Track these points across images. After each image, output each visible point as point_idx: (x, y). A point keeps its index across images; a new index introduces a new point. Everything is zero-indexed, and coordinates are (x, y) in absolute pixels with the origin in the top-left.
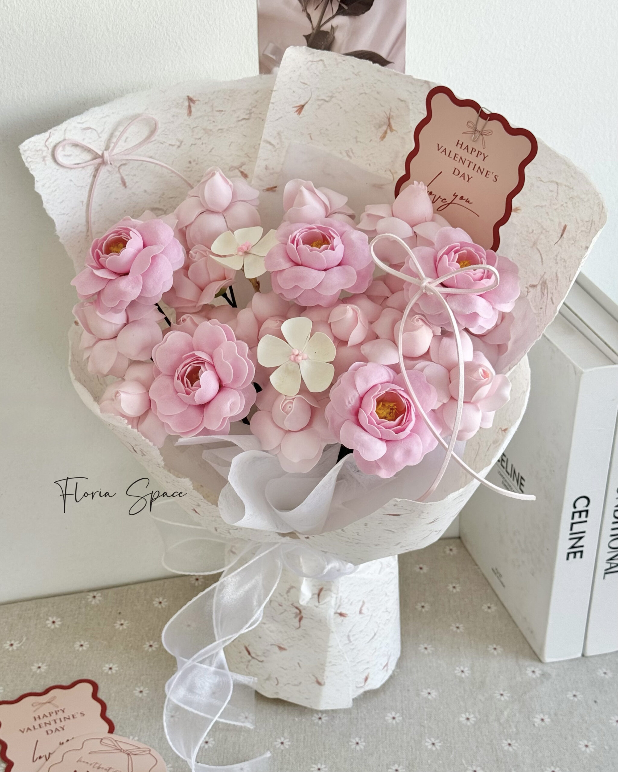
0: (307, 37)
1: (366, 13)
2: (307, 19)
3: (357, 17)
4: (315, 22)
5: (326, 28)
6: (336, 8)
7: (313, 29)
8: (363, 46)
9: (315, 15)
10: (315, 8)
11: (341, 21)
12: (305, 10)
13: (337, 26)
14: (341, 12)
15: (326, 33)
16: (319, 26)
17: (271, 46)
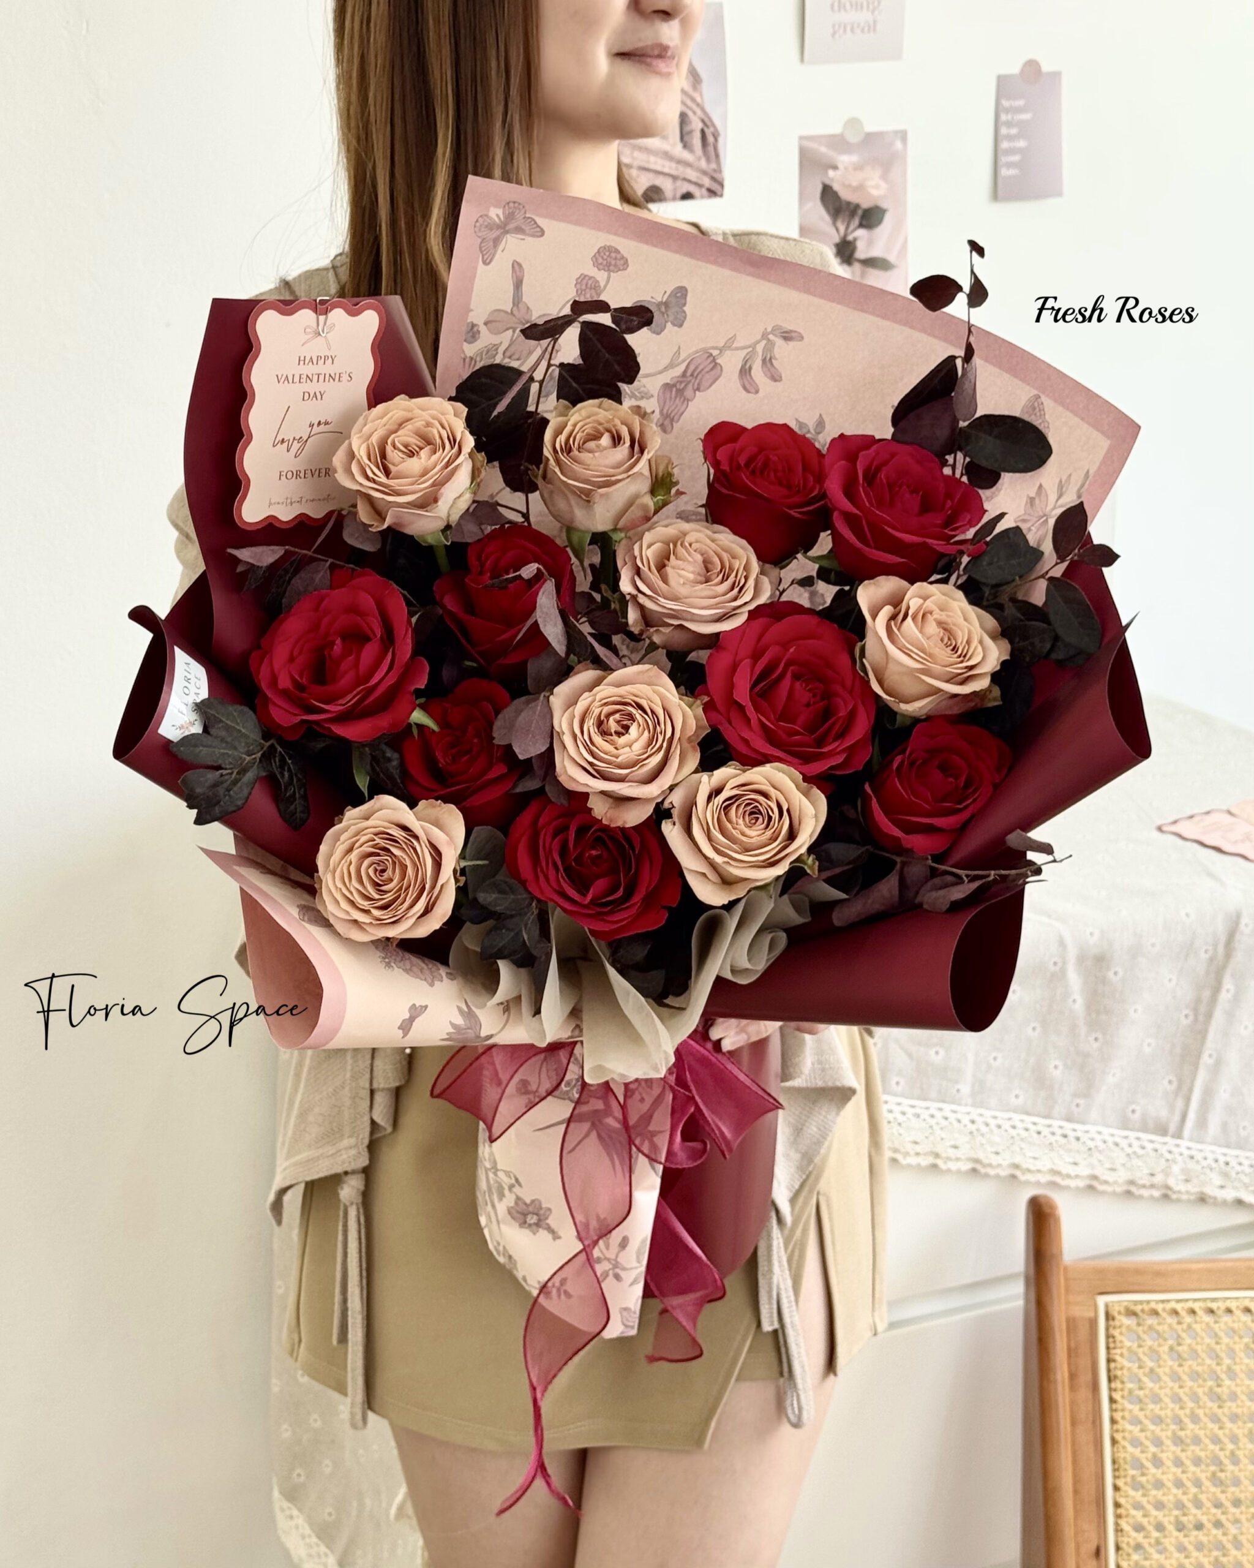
0: (836, 245)
1: (880, 226)
2: (835, 231)
3: (872, 231)
4: (842, 234)
6: (856, 224)
7: (840, 238)
9: (842, 228)
10: (842, 223)
11: (861, 233)
12: (834, 223)
13: (858, 237)
15: (850, 242)
16: (846, 235)
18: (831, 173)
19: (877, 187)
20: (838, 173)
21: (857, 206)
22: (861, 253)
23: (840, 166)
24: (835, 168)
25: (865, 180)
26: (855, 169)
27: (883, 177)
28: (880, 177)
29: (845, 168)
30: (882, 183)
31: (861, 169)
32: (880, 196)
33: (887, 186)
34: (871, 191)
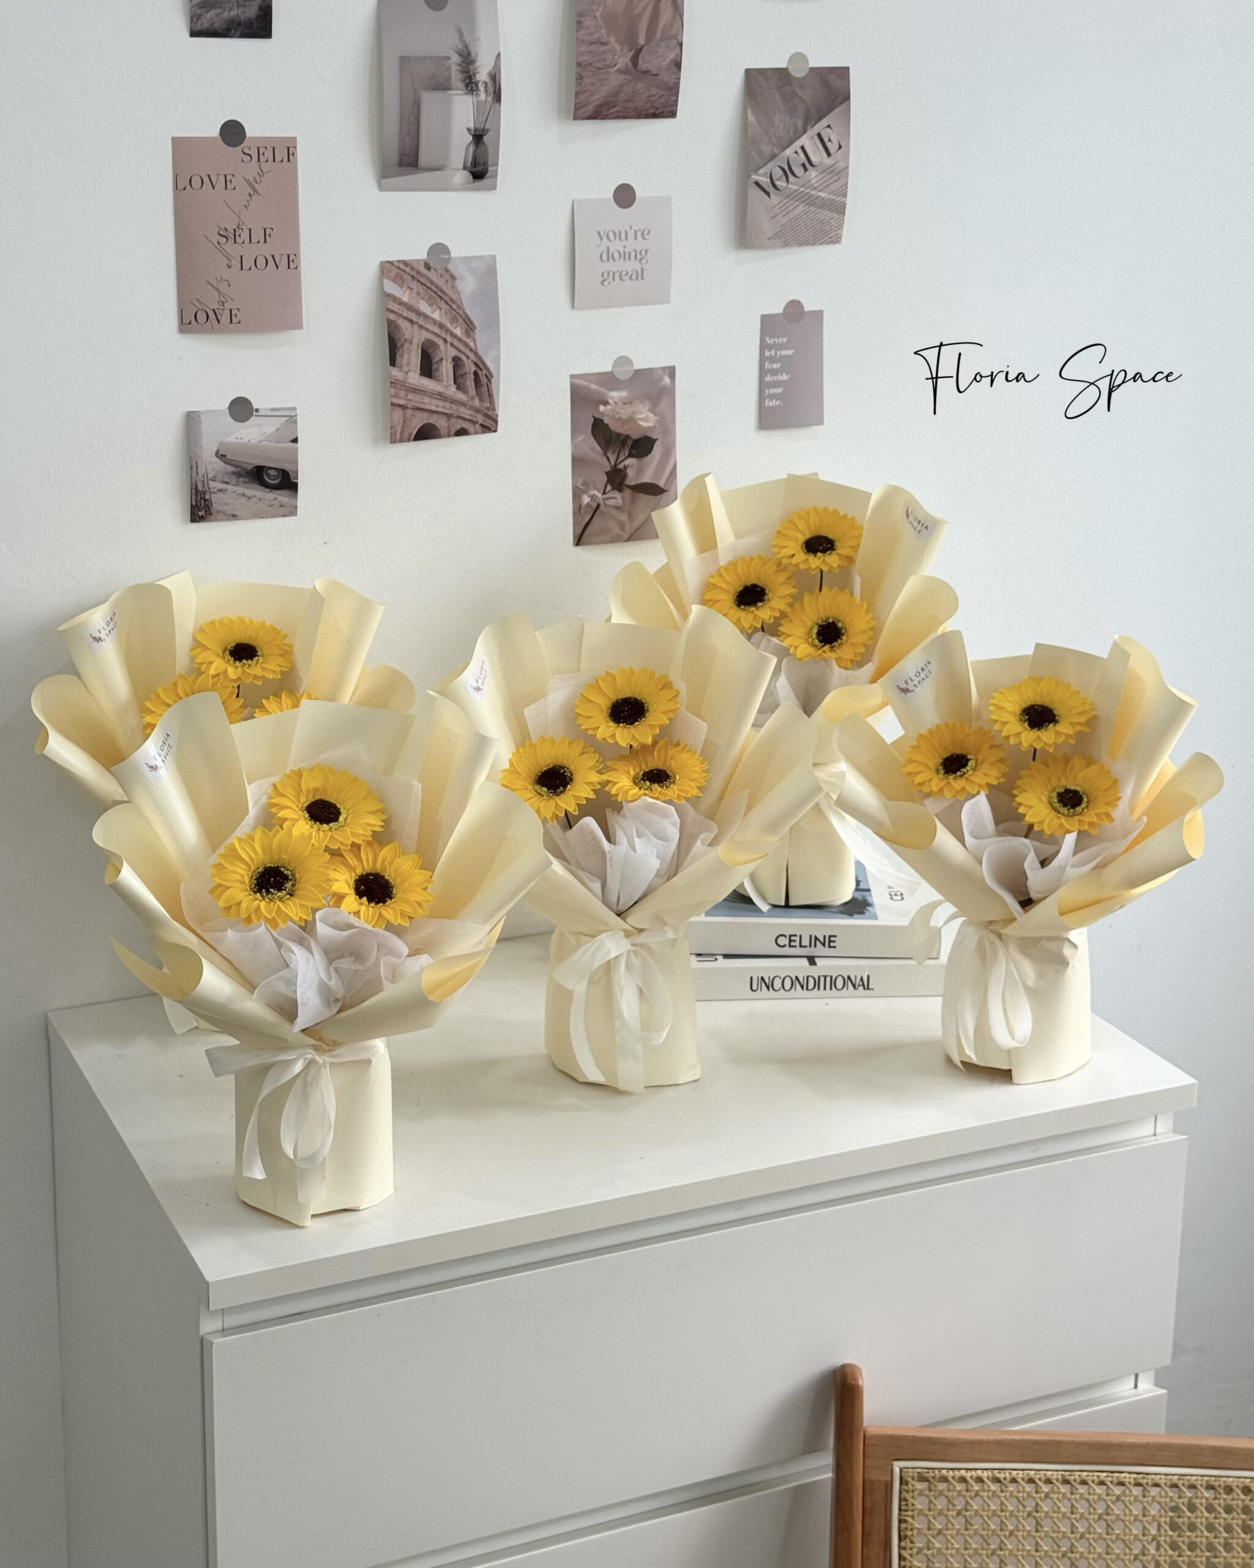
0: (607, 473)
1: (649, 456)
2: (606, 461)
4: (613, 463)
5: (621, 466)
6: (627, 454)
7: (611, 467)
8: (647, 478)
9: (613, 458)
10: (612, 452)
11: (630, 461)
12: (605, 454)
13: (628, 466)
14: (631, 455)
15: (620, 470)
16: (616, 465)
17: (581, 480)
18: (602, 408)
19: (646, 419)
20: (609, 407)
21: (628, 437)
22: (632, 479)
23: (611, 401)
24: (606, 403)
25: (634, 413)
26: (625, 404)
27: (652, 411)
28: (649, 411)
29: (616, 403)
30: (651, 415)
31: (631, 403)
32: (649, 427)
33: (656, 418)
34: (640, 423)
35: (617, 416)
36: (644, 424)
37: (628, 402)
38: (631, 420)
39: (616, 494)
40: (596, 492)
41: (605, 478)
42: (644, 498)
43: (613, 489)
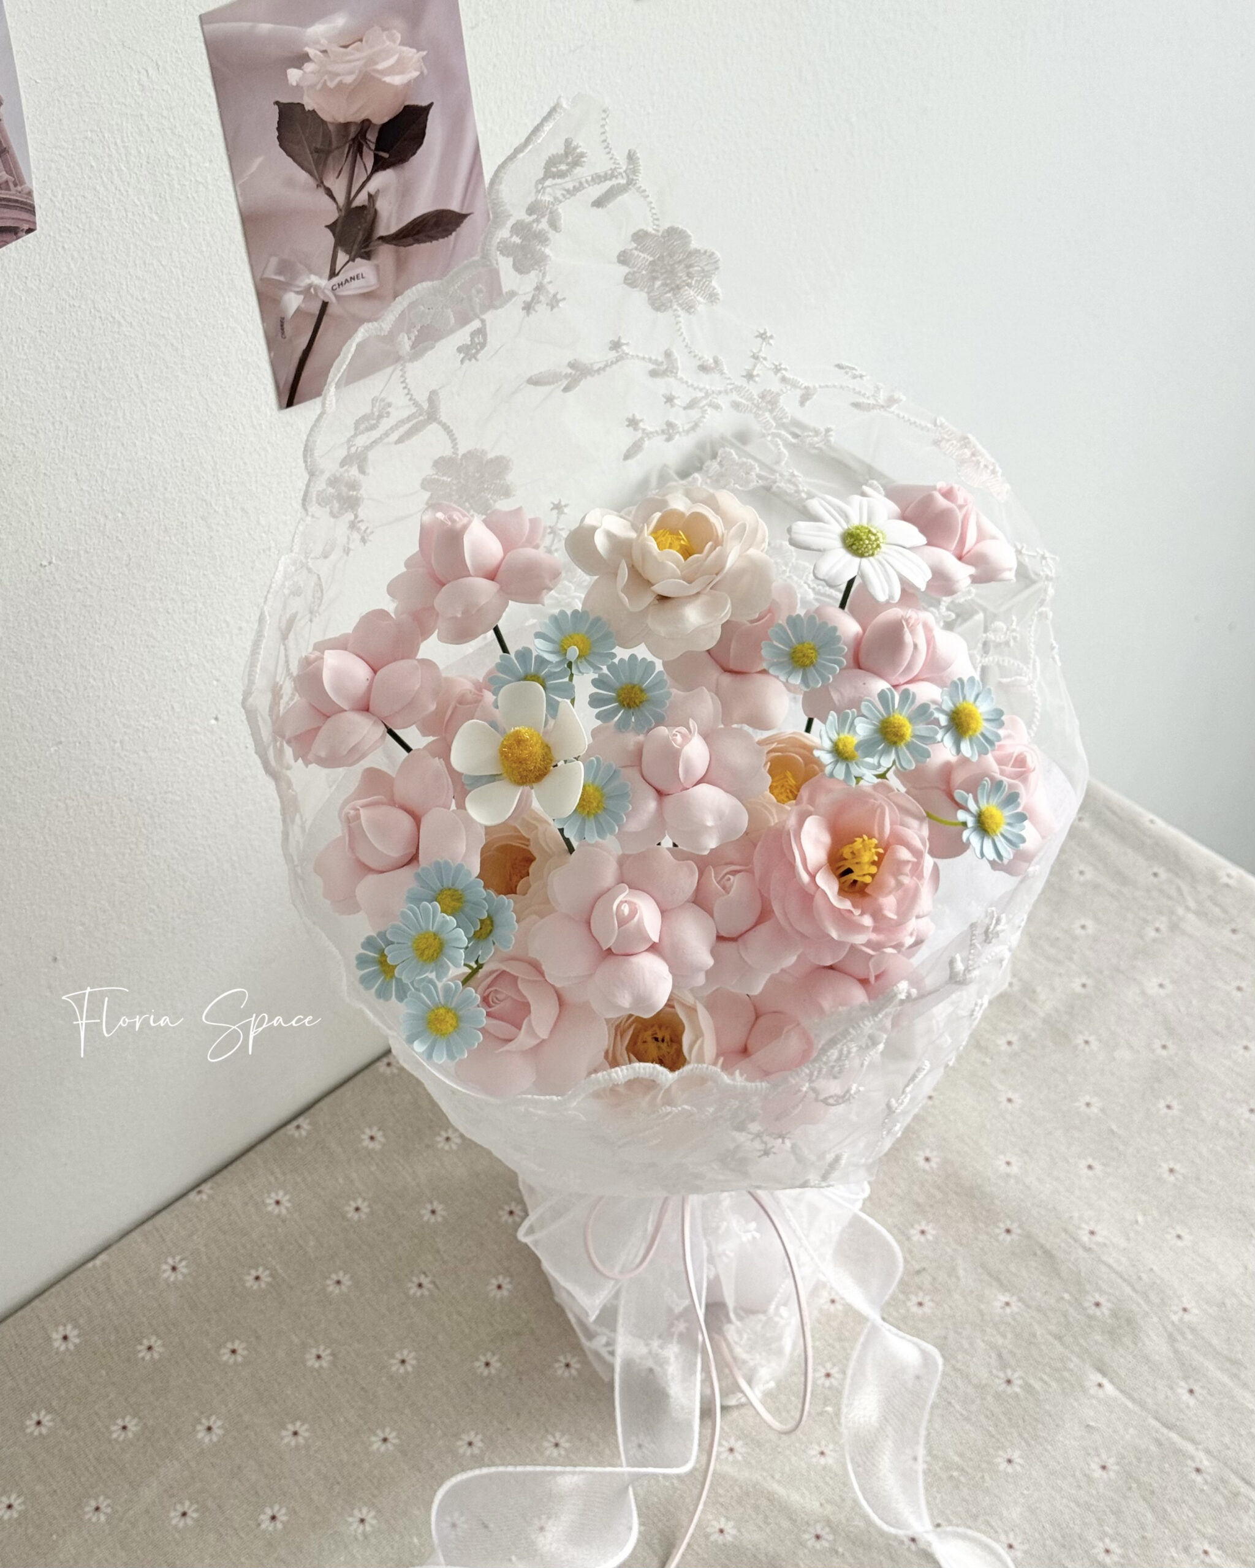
0: (332, 227)
1: (419, 152)
2: (327, 198)
3: (406, 165)
4: (341, 198)
5: (361, 200)
6: (370, 164)
7: (339, 210)
8: (422, 206)
9: (339, 187)
10: (336, 175)
11: (384, 179)
12: (320, 184)
13: (378, 192)
14: (380, 165)
15: (363, 208)
16: (349, 201)
17: (274, 261)
18: (294, 75)
19: (399, 67)
20: (309, 67)
21: (365, 125)
22: (390, 221)
23: (312, 52)
24: (301, 60)
25: (372, 61)
26: (346, 47)
27: (411, 41)
28: (402, 44)
29: (324, 52)
30: (410, 52)
31: (361, 40)
32: (409, 84)
33: (424, 53)
34: (388, 79)
35: (332, 85)
36: (397, 80)
37: (352, 40)
38: (367, 80)
39: (361, 266)
40: (314, 279)
41: (329, 239)
42: (422, 251)
43: (352, 259)
